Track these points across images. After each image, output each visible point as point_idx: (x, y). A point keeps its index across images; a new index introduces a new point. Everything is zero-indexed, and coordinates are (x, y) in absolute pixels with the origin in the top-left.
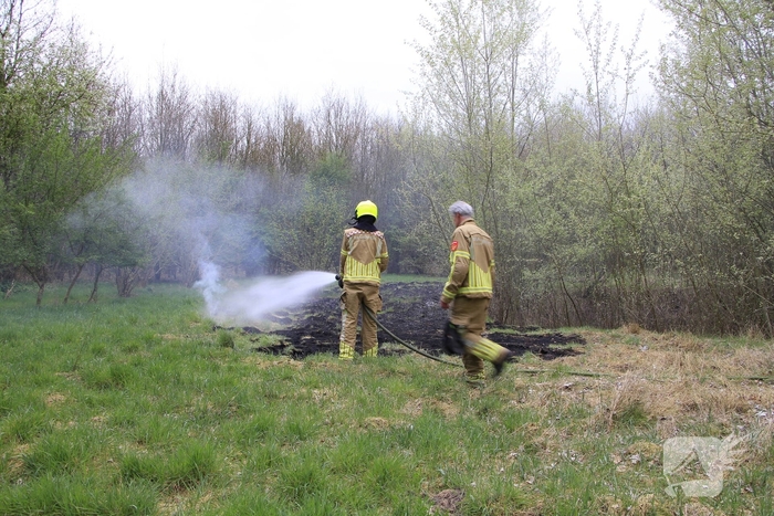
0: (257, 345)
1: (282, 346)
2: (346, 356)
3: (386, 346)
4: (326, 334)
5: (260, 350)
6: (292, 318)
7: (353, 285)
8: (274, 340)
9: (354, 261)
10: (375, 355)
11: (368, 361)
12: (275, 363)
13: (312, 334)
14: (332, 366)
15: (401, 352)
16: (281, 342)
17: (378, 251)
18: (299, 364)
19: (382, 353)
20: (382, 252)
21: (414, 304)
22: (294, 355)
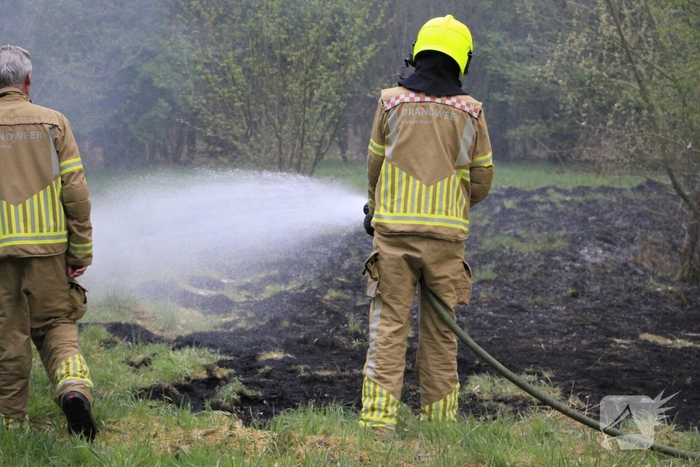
0: (146, 379)
1: (212, 382)
2: (377, 416)
3: (479, 384)
4: (322, 345)
5: (156, 393)
6: (231, 294)
7: (396, 237)
8: (189, 364)
9: (401, 175)
10: (452, 414)
11: (435, 435)
12: (197, 434)
13: (287, 347)
14: (343, 446)
15: (518, 406)
16: (209, 369)
17: (464, 151)
18: (260, 438)
19: (471, 406)
20: (473, 153)
21: (549, 255)
22: (246, 408)
